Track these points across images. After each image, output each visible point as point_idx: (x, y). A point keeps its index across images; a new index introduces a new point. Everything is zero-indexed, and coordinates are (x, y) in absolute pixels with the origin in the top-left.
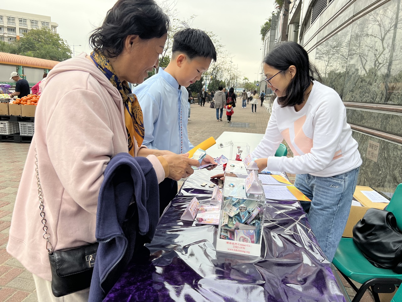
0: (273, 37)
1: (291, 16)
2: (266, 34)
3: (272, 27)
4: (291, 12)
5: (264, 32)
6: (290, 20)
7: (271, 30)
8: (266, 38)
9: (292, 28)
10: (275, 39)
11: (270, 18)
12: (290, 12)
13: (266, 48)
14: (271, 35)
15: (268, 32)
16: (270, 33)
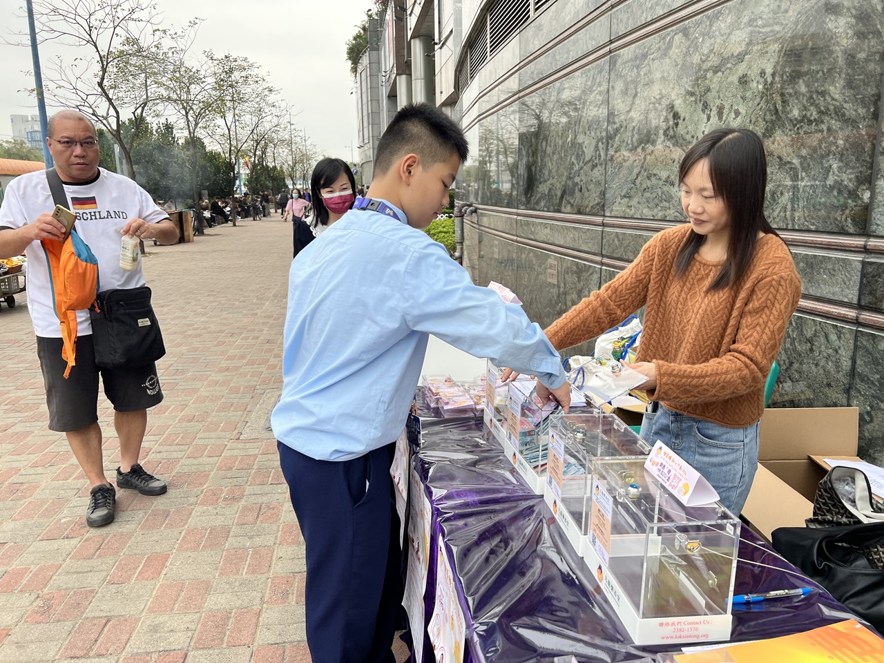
0: (376, 64)
1: (412, 22)
2: (359, 60)
3: (371, 44)
4: (412, 12)
5: (355, 54)
6: (412, 29)
7: (370, 50)
8: (360, 68)
9: (417, 48)
10: (379, 71)
11: (364, 23)
12: (409, 12)
13: (364, 89)
14: (372, 61)
15: (363, 54)
16: (368, 57)
